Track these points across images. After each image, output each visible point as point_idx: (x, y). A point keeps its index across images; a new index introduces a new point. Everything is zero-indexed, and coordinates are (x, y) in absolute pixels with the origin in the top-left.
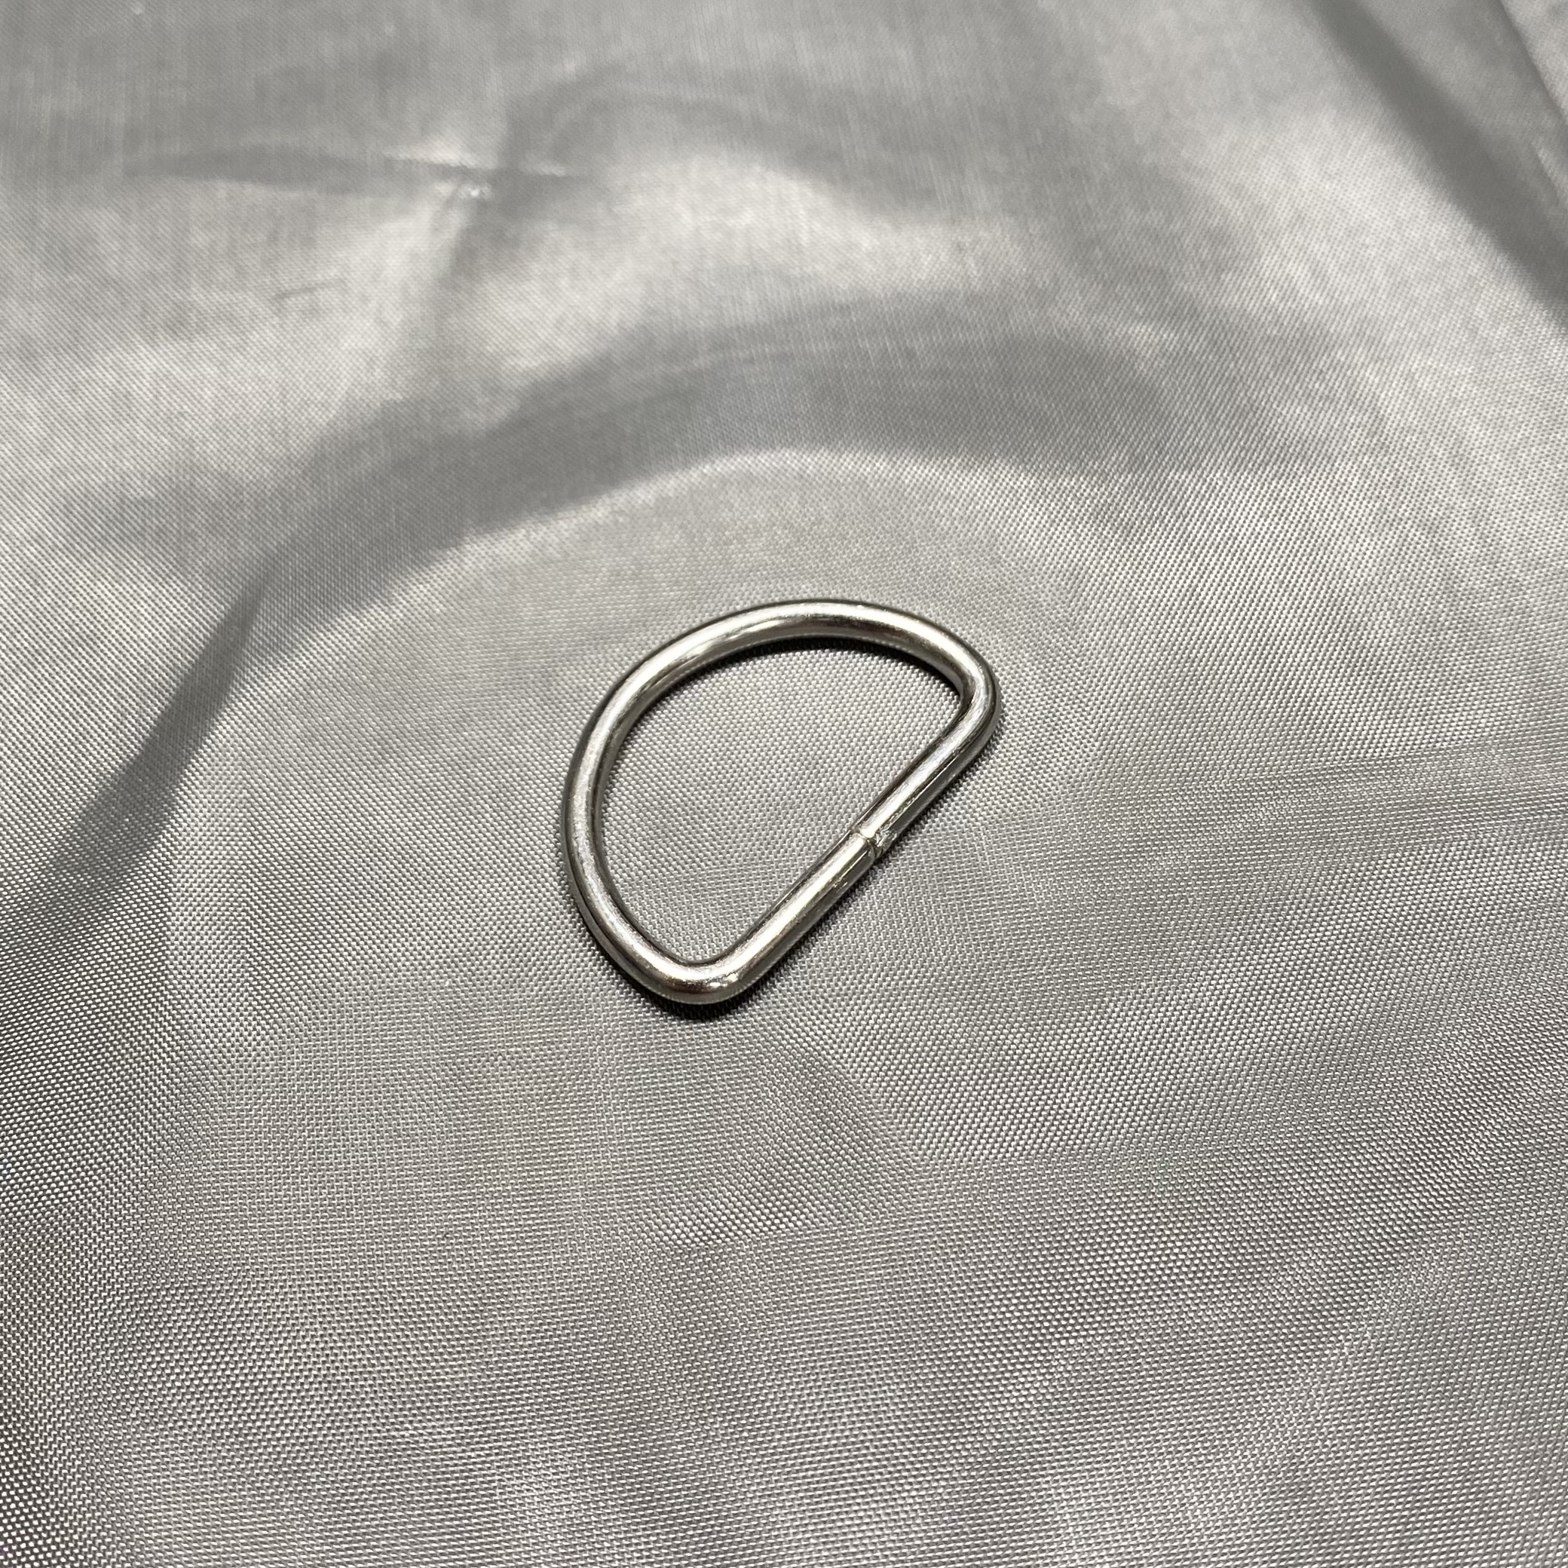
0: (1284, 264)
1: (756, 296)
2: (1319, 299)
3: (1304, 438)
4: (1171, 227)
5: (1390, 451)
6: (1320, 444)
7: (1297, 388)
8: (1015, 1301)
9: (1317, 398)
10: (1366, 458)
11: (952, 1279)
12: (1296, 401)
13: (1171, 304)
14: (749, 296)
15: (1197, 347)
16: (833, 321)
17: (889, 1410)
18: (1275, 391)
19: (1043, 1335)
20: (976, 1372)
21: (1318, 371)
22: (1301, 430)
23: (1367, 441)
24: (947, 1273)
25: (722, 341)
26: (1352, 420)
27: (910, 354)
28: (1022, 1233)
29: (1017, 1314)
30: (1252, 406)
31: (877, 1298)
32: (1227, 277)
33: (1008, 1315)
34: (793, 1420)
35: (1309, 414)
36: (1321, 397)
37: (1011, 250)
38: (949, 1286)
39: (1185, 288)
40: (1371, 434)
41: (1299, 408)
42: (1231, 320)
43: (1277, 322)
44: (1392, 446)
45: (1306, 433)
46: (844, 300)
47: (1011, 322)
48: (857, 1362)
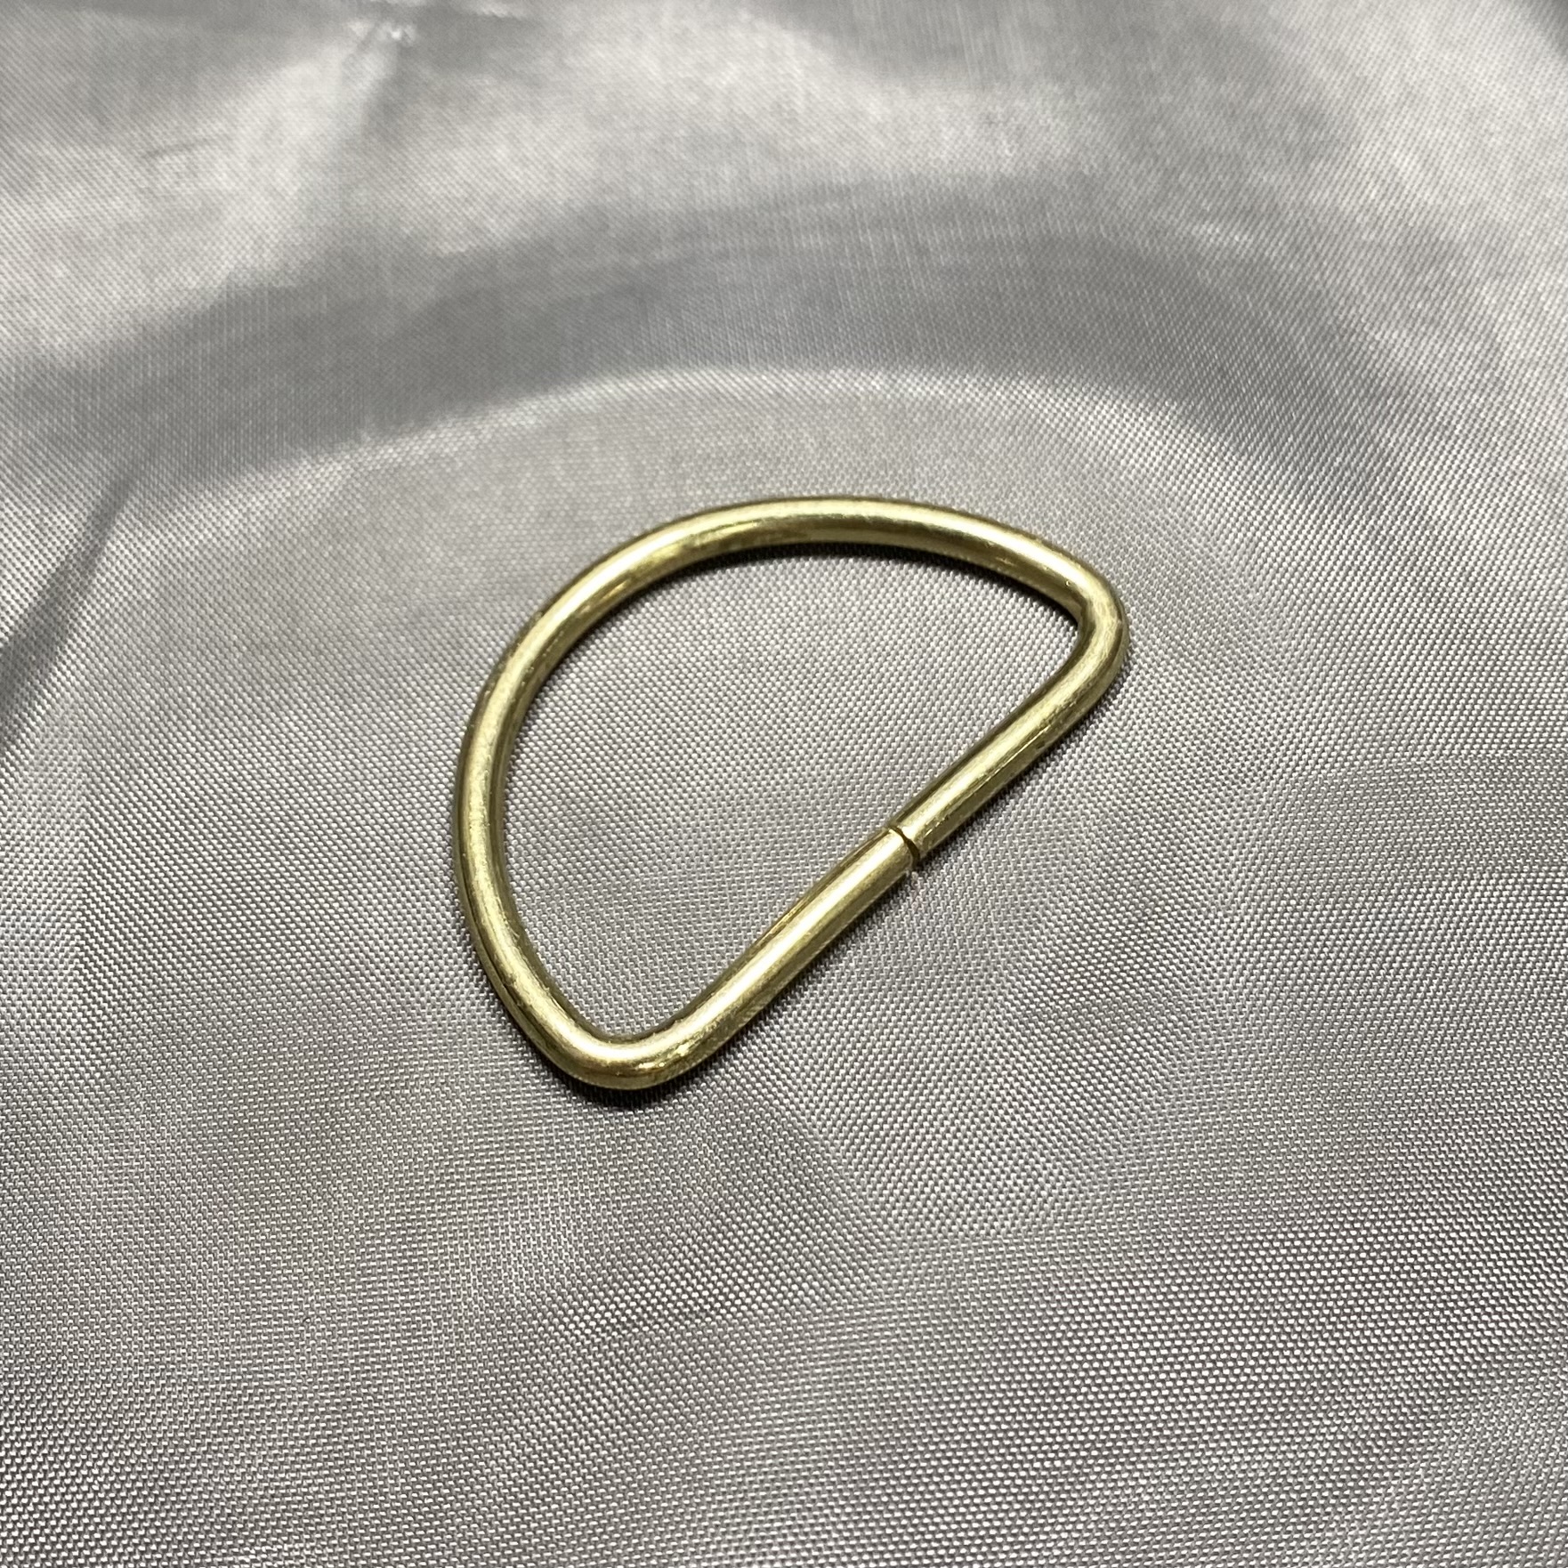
0: (1389, 152)
1: (736, 172)
2: (1429, 197)
3: (1400, 369)
4: (1252, 101)
5: (1506, 388)
6: (1420, 378)
7: (1395, 308)
8: (991, 1411)
9: (1420, 320)
10: (1476, 396)
11: (916, 1381)
12: (1393, 324)
13: (1246, 198)
14: (727, 172)
15: (1274, 254)
16: (832, 207)
17: (831, 1538)
18: (1368, 310)
19: (1023, 1454)
20: (939, 1495)
21: (1423, 287)
22: (1397, 360)
23: (1478, 376)
24: (910, 1374)
25: (691, 229)
26: (1460, 349)
27: (922, 251)
28: (1004, 1328)
29: (993, 1427)
30: (1339, 327)
31: (823, 1401)
32: (1317, 167)
33: (982, 1428)
34: (713, 1547)
35: (1409, 340)
36: (1424, 319)
37: (1053, 125)
38: (912, 1389)
39: (1265, 179)
40: (1484, 367)
41: (1396, 333)
42: (1319, 220)
43: (1376, 224)
44: (1508, 383)
45: (1403, 364)
46: (843, 181)
47: (1048, 215)
48: (794, 1479)
